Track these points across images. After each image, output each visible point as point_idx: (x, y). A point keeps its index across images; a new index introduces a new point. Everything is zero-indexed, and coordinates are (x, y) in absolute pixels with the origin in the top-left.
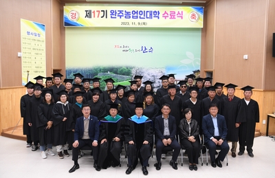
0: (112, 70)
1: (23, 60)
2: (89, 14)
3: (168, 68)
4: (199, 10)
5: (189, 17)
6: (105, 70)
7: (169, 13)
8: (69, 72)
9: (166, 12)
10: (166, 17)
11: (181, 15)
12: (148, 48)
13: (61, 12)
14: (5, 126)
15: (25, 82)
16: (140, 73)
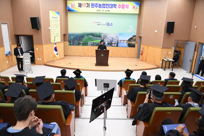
0: (92, 34)
1: (51, 31)
2: (80, 5)
3: (120, 34)
4: (137, 4)
5: (132, 8)
6: (88, 35)
8: (70, 35)
9: (120, 5)
10: (120, 8)
11: (127, 7)
12: (110, 23)
13: (66, 4)
14: (45, 61)
15: (52, 41)
16: (105, 37)
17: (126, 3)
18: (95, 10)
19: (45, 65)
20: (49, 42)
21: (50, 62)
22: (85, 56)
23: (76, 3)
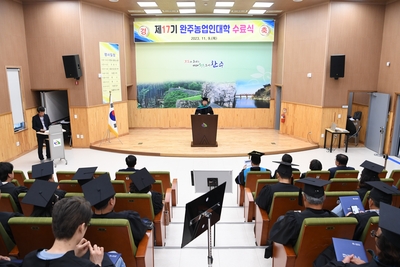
0: (182, 85)
1: (103, 80)
2: (158, 30)
3: (239, 83)
4: (270, 23)
5: (261, 31)
6: (176, 86)
7: (239, 26)
8: (140, 88)
9: (236, 26)
10: (236, 31)
11: (251, 29)
12: (219, 63)
13: (131, 27)
14: (92, 141)
15: (105, 100)
16: (210, 88)
17: (247, 22)
18: (188, 37)
19: (92, 147)
20: (98, 101)
21: (101, 141)
22: (170, 128)
23: (151, 25)
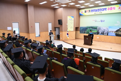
0: (92, 27)
2: (85, 12)
6: (90, 27)
7: (110, 8)
9: (109, 8)
10: (109, 10)
11: (114, 8)
12: (103, 20)
14: (63, 39)
15: (68, 30)
16: (100, 29)
18: (93, 13)
19: (63, 41)
23: (83, 11)
